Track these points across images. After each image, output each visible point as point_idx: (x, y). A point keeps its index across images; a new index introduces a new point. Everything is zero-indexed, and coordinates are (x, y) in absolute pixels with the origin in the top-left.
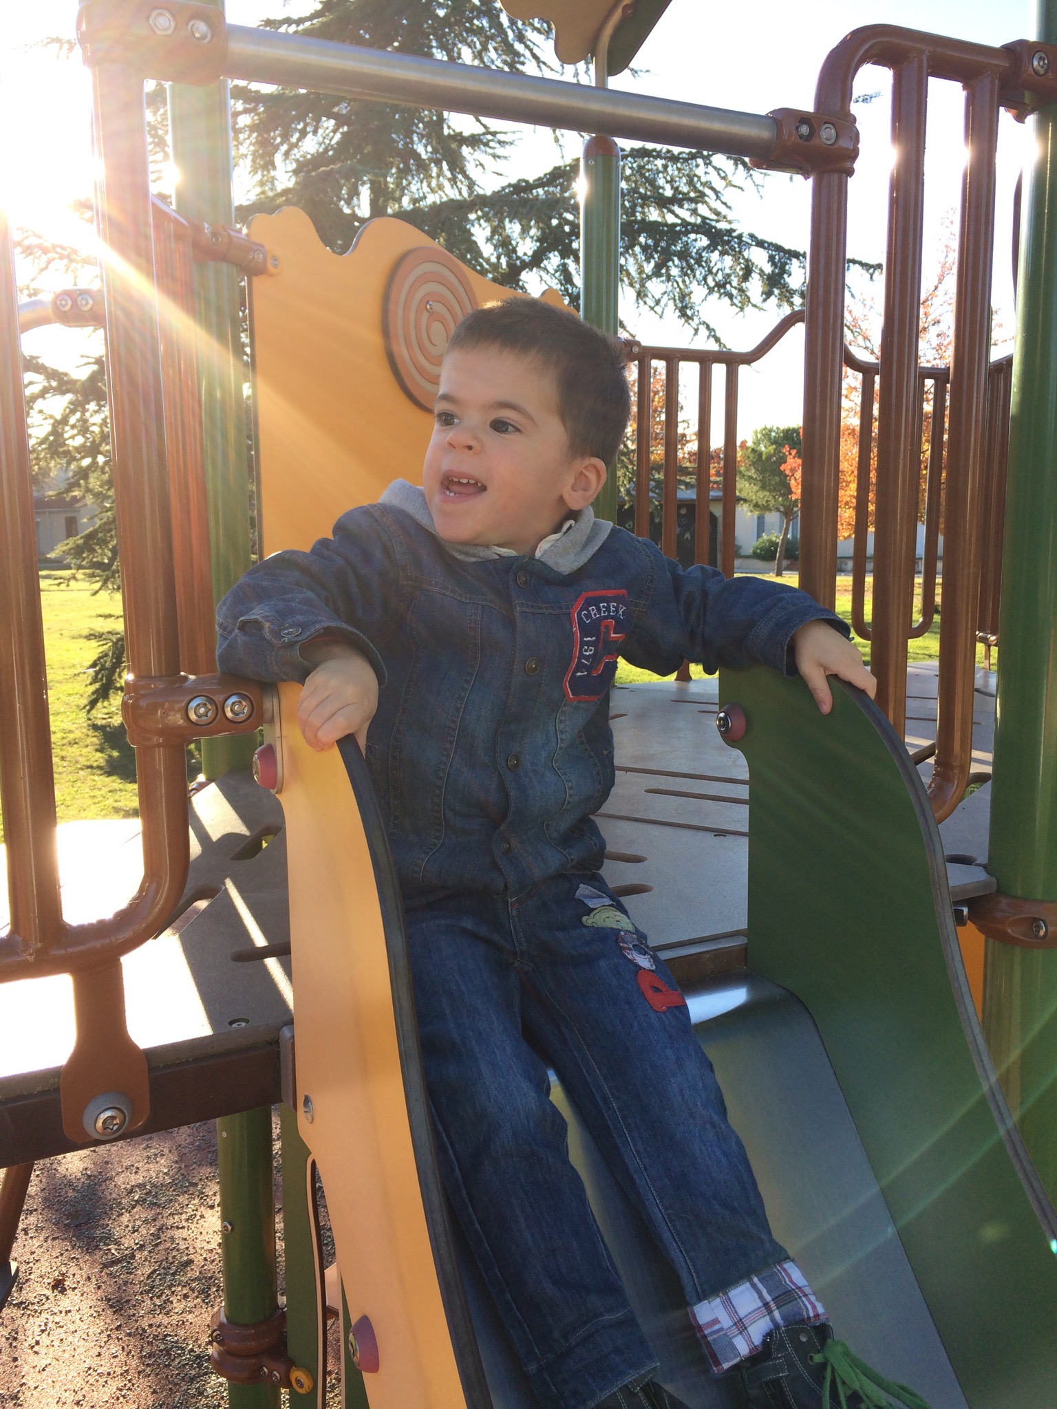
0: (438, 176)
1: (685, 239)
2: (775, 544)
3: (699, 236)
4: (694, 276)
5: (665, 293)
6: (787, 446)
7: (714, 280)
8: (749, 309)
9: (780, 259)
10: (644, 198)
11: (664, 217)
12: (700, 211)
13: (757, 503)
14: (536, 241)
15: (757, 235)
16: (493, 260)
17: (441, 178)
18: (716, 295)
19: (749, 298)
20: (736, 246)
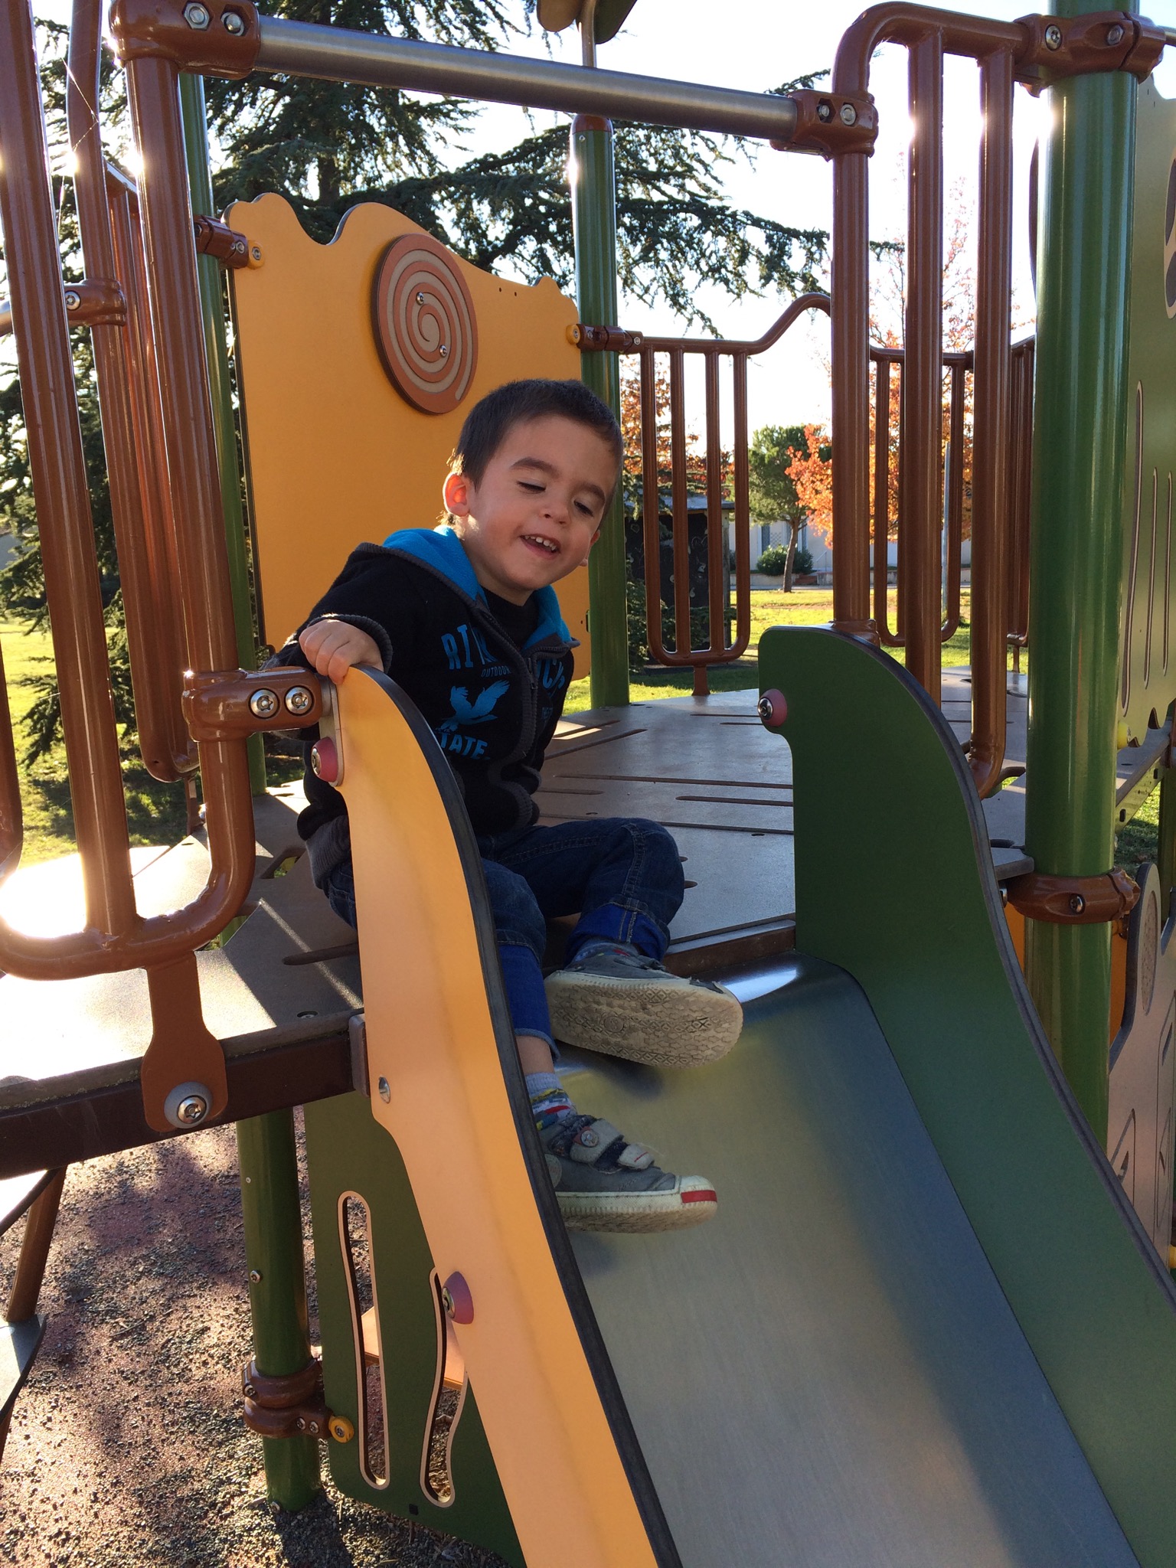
0: (395, 152)
1: (673, 218)
2: (782, 557)
3: (688, 215)
4: (686, 260)
5: (655, 279)
6: (791, 448)
7: (707, 264)
8: (746, 296)
9: (779, 239)
10: (626, 173)
11: (649, 195)
12: (688, 188)
13: (760, 511)
14: (508, 224)
15: (752, 213)
16: (462, 245)
17: (398, 154)
18: (711, 281)
19: (746, 283)
20: (730, 225)
